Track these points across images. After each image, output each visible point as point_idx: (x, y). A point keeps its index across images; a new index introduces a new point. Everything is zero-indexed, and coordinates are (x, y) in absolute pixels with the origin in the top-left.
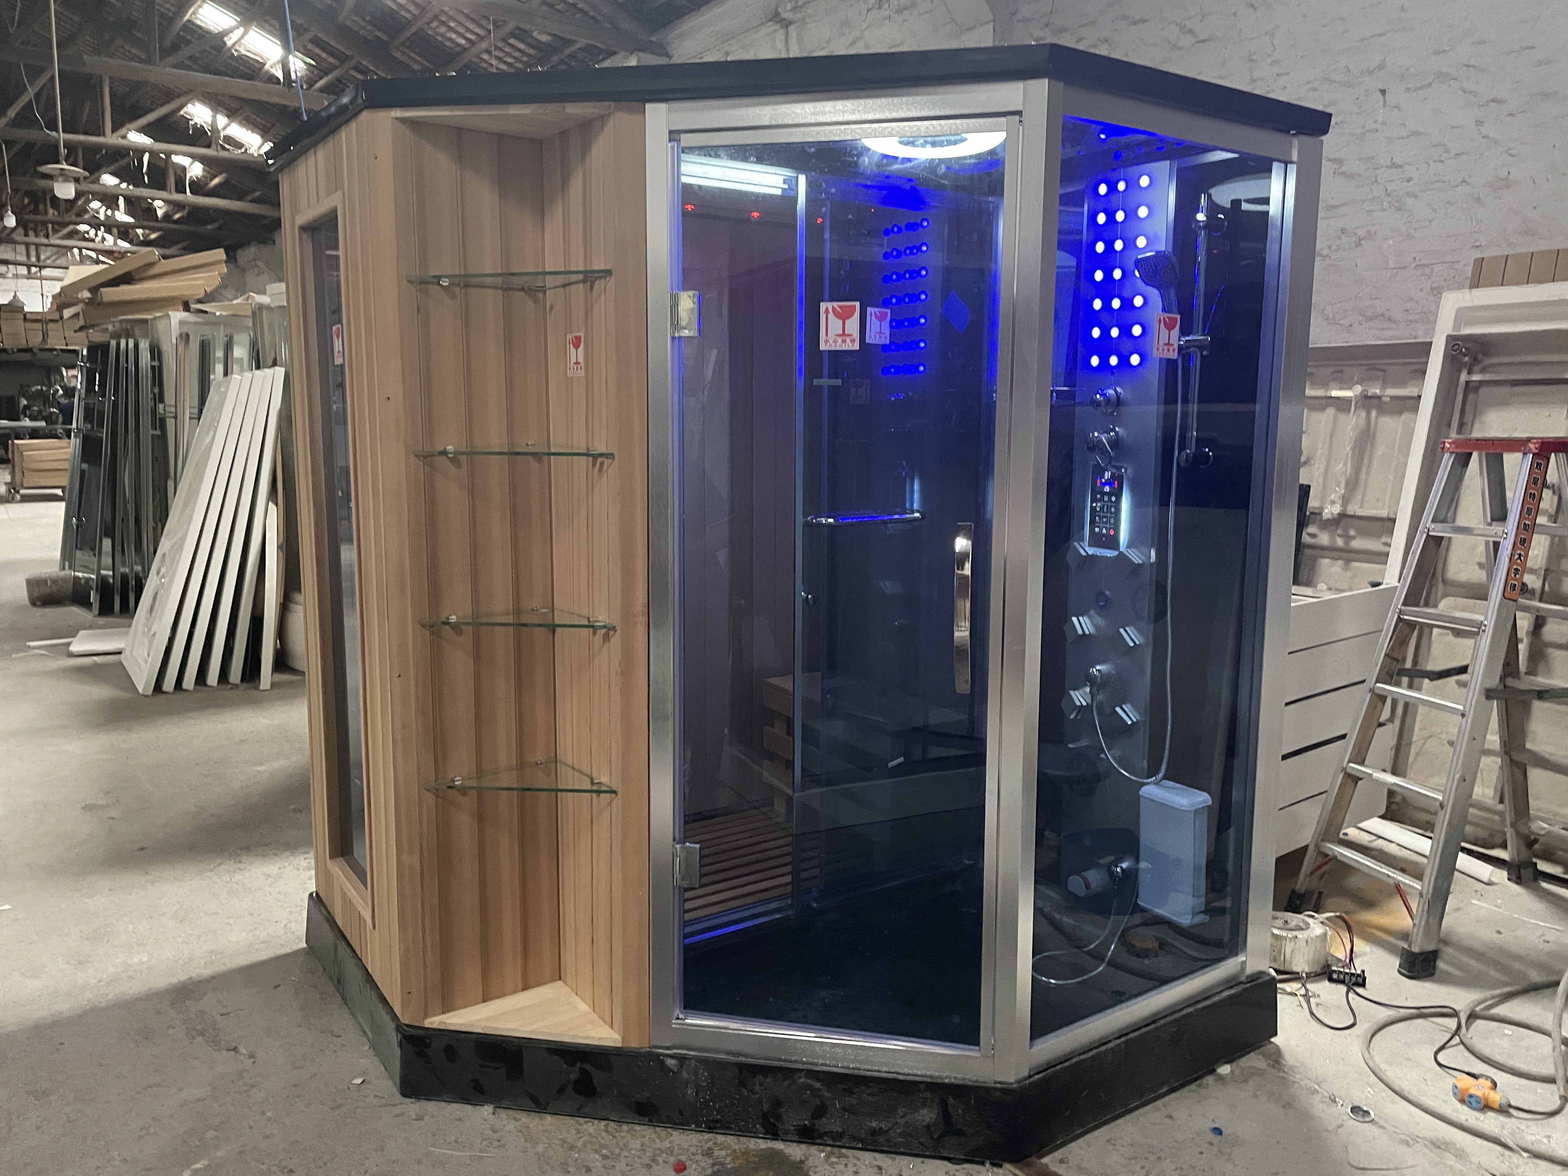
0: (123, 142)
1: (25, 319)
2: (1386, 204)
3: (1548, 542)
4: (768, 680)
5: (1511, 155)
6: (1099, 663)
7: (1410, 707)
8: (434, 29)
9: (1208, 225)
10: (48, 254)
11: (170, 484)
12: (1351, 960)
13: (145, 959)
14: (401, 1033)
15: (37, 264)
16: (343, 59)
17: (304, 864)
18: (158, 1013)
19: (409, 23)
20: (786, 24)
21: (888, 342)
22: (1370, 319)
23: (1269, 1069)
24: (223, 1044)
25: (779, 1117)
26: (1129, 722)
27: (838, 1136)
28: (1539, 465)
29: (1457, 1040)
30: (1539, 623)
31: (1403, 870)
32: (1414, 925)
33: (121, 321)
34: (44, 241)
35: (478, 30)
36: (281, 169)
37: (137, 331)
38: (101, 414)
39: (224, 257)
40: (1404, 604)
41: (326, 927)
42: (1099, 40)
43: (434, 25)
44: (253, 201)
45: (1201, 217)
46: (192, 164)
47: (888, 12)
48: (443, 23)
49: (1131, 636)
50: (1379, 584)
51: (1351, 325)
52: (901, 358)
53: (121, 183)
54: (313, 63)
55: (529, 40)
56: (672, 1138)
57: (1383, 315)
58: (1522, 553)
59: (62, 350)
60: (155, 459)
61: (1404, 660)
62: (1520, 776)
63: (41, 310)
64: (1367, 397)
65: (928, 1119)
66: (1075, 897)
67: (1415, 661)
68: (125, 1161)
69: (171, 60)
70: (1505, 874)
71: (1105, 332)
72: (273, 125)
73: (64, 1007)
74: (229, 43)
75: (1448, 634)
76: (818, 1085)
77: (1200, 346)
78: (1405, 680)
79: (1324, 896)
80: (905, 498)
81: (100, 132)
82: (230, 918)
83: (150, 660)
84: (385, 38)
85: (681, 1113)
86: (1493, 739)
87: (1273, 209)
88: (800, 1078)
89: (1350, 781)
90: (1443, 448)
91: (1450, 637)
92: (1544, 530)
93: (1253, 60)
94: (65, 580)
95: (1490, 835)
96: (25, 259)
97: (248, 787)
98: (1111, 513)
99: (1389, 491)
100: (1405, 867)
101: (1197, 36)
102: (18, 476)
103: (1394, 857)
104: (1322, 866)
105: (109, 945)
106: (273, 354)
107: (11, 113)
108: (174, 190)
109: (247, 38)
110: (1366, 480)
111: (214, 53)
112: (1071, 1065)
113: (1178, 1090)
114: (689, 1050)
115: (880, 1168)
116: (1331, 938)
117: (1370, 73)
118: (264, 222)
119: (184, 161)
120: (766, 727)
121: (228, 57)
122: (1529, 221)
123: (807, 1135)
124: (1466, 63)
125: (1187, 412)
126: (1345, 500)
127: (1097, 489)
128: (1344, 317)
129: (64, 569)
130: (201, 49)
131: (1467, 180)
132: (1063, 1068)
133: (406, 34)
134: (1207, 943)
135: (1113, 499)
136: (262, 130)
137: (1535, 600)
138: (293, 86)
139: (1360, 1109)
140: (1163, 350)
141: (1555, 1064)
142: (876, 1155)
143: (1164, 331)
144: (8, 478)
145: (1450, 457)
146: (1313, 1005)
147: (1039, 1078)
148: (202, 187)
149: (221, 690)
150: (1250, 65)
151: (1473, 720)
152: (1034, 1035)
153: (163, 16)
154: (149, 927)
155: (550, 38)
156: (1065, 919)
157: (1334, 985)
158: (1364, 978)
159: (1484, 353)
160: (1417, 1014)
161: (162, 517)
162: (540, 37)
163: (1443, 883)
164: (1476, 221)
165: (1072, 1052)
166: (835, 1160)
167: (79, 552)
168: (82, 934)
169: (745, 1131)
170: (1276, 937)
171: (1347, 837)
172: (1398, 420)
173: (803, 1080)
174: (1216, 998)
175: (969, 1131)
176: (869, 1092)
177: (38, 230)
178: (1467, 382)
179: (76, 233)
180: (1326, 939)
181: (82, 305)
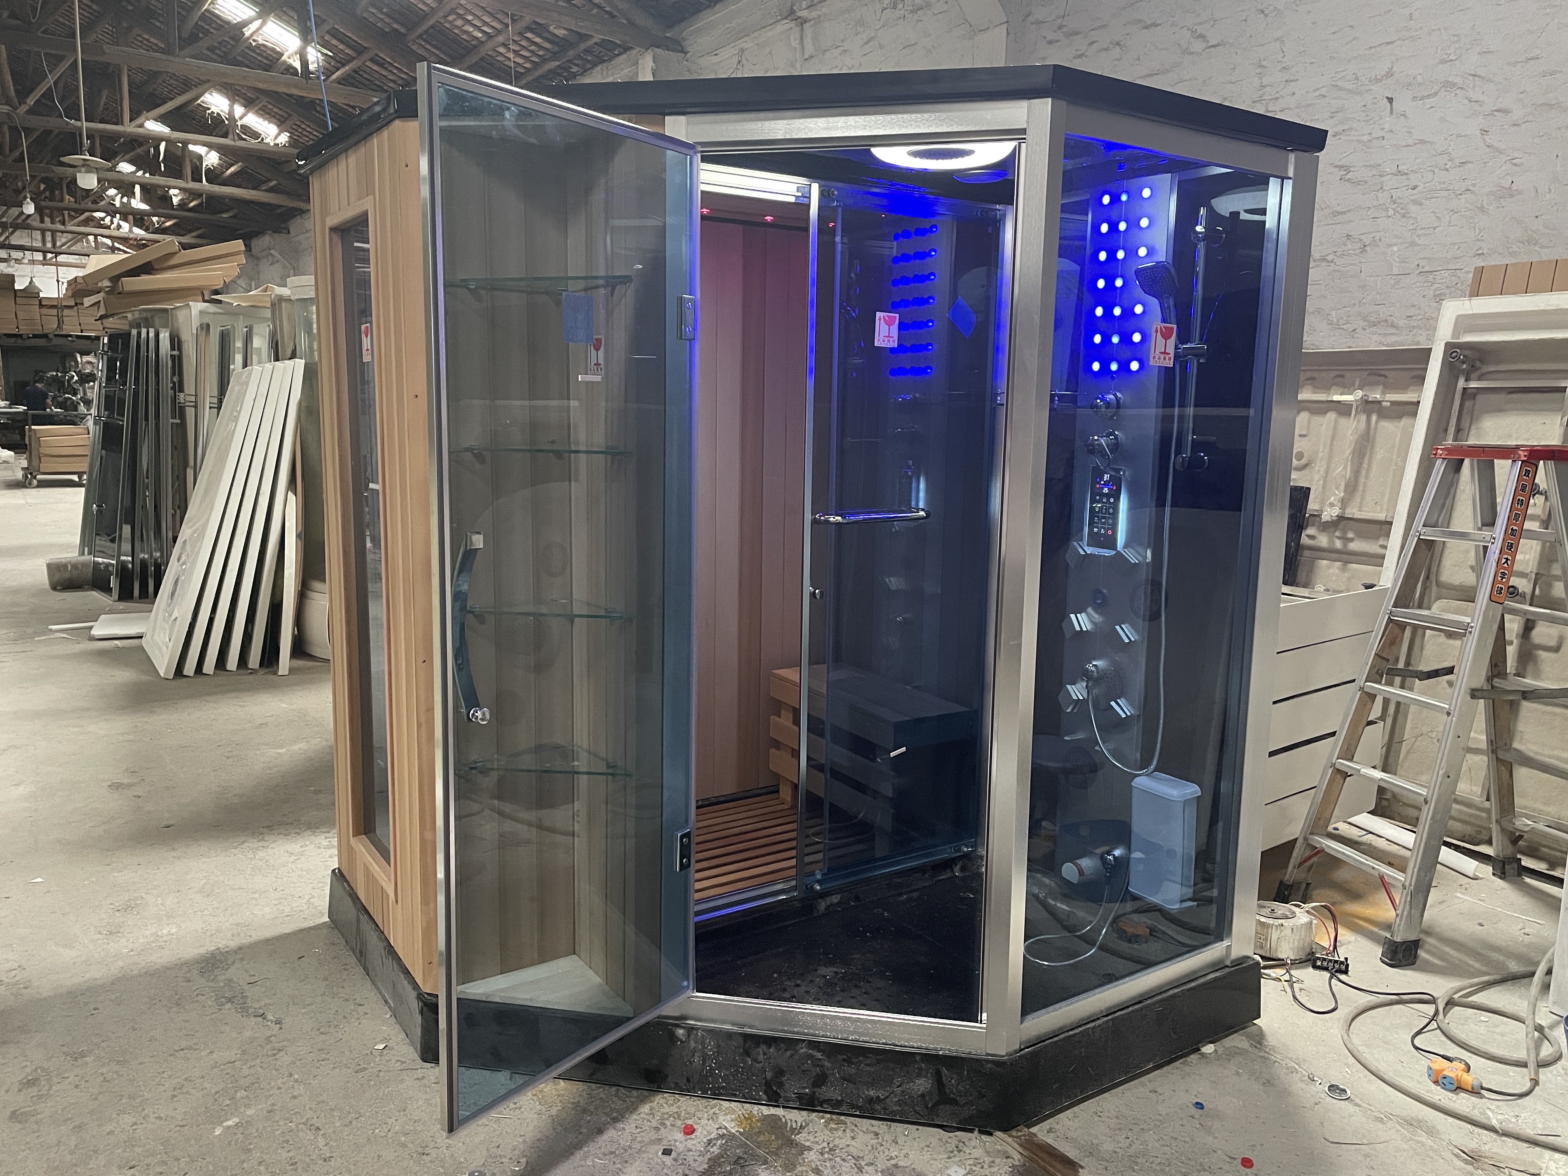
0: (140, 130)
1: (41, 306)
2: (1391, 212)
3: (1539, 548)
4: (776, 671)
5: (1515, 165)
6: (1095, 659)
7: (1402, 707)
8: (450, 22)
9: (1206, 237)
10: (64, 240)
11: (190, 473)
12: (1335, 947)
13: (174, 931)
14: (422, 1001)
15: (53, 250)
16: (360, 51)
17: (325, 843)
18: (189, 981)
19: (425, 16)
20: (802, 22)
21: (896, 346)
22: (1374, 324)
23: (1250, 1049)
24: (251, 1010)
25: (781, 1085)
26: (1124, 716)
27: (839, 1104)
28: (1528, 472)
29: (1433, 1025)
30: (1529, 626)
31: (1390, 864)
32: (1397, 915)
33: (144, 310)
34: (62, 228)
35: (494, 24)
36: (312, 171)
37: (157, 321)
38: (122, 402)
39: (243, 248)
40: (1395, 606)
41: (348, 902)
42: (1111, 43)
43: (450, 18)
44: (270, 190)
45: (1199, 229)
46: (207, 153)
47: (902, 12)
48: (460, 16)
49: (1126, 633)
50: (1371, 586)
51: (1354, 330)
52: (907, 361)
53: (136, 171)
54: (331, 54)
55: (546, 35)
56: (679, 1103)
57: (1386, 321)
58: (1510, 558)
59: (77, 336)
60: (175, 448)
61: (1397, 660)
62: (1506, 775)
63: (57, 296)
64: (1367, 402)
65: (922, 1089)
66: (1067, 882)
67: (1408, 663)
68: (160, 1118)
69: (188, 50)
70: (1490, 869)
71: (1106, 339)
72: (290, 115)
73: (97, 973)
74: (247, 34)
75: (1440, 636)
76: (819, 1055)
77: (1198, 355)
78: (1398, 680)
79: (1311, 887)
80: (910, 496)
81: (119, 122)
82: (255, 892)
83: (170, 645)
84: (403, 30)
85: (688, 1080)
86: (1479, 736)
87: (1270, 221)
88: (802, 1048)
89: (1338, 776)
90: (1435, 454)
91: (1442, 638)
92: (1532, 535)
93: (1263, 66)
94: (85, 565)
95: (1476, 831)
96: (40, 245)
97: (270, 768)
98: (1109, 514)
99: (1387, 494)
100: (1392, 861)
101: (1208, 41)
102: (35, 462)
103: (1383, 852)
104: (1309, 858)
105: (139, 917)
106: (292, 345)
107: (31, 101)
108: (189, 178)
109: (264, 29)
110: (1365, 483)
111: (232, 42)
112: (1060, 1040)
113: (1163, 1066)
114: (696, 1020)
115: (877, 1134)
116: (1316, 928)
117: (1377, 80)
118: (279, 211)
119: (201, 150)
120: (772, 717)
121: (248, 48)
122: (1532, 231)
123: (808, 1103)
124: (1473, 72)
125: (1184, 416)
126: (1344, 503)
127: (1097, 491)
128: (1348, 323)
129: (83, 554)
130: (220, 40)
131: (1471, 188)
132: (1052, 1043)
133: (425, 27)
134: (1194, 929)
135: (1112, 500)
136: (279, 120)
137: (1525, 604)
138: (310, 78)
139: (1337, 1087)
140: (1159, 358)
141: (1528, 1049)
142: (874, 1122)
143: (1160, 340)
144: (25, 464)
145: (1442, 463)
146: (1296, 990)
147: (1029, 1052)
148: (218, 176)
149: (239, 675)
150: (1259, 71)
151: (1458, 719)
152: (1026, 1010)
153: (182, 6)
154: (177, 900)
155: (566, 32)
156: (1059, 905)
157: (1318, 972)
158: (1347, 965)
159: (1480, 361)
160: (1396, 1000)
161: (182, 506)
162: (556, 32)
163: (1426, 876)
164: (1479, 229)
165: (1061, 1028)
166: (834, 1126)
167: (98, 537)
168: (112, 906)
169: (749, 1099)
170: (1262, 924)
171: (1337, 832)
172: (1398, 424)
173: (804, 1050)
174: (1201, 981)
175: (962, 1100)
176: (867, 1062)
177: (55, 215)
178: (1464, 389)
179: (92, 220)
180: (1311, 927)
181: (102, 294)
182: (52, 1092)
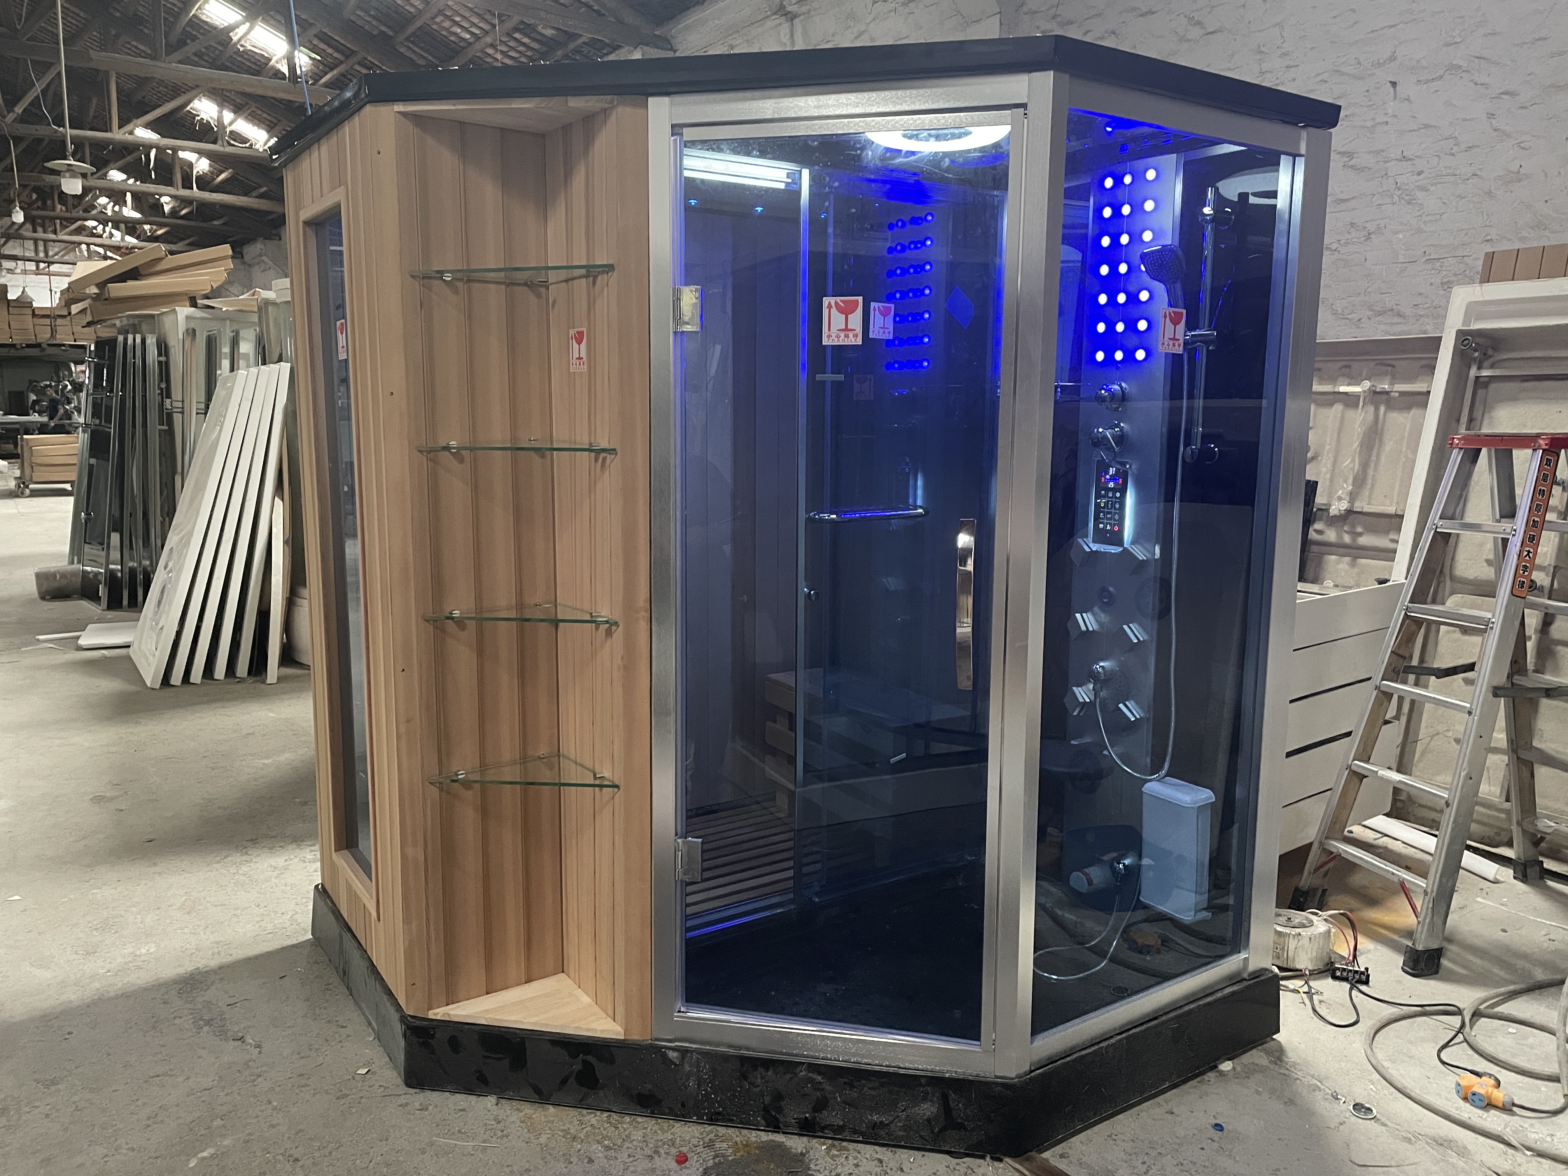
0: (129, 138)
1: (34, 315)
2: (1396, 199)
3: (1557, 539)
4: (771, 676)
5: (1524, 148)
6: (1103, 660)
7: (1417, 705)
8: (438, 24)
9: (1215, 219)
10: (56, 250)
11: (178, 479)
12: (1355, 957)
13: (152, 950)
14: (405, 1023)
15: (45, 259)
16: (349, 54)
17: (310, 856)
18: (166, 1003)
19: (412, 18)
20: (792, 17)
21: (891, 337)
22: (1380, 314)
23: (1271, 1066)
24: (229, 1034)
25: (780, 1110)
26: (1133, 719)
27: (840, 1129)
28: (1549, 461)
29: (1460, 1037)
30: (1547, 621)
31: (1408, 868)
32: (1419, 923)
33: (130, 316)
34: (52, 236)
35: (483, 25)
36: (284, 165)
37: (144, 327)
38: (109, 409)
39: (230, 253)
40: (1411, 601)
41: (332, 918)
42: (1106, 32)
43: (438, 20)
44: (261, 196)
45: (1207, 210)
46: (198, 160)
47: (893, 5)
48: (448, 18)
49: (1135, 632)
50: (1385, 581)
51: (1360, 320)
52: (905, 353)
53: (128, 179)
54: (319, 58)
55: (534, 35)
56: (674, 1130)
57: (1392, 310)
58: (1532, 550)
59: (71, 346)
60: (161, 454)
61: (1411, 658)
62: (1526, 774)
63: (49, 305)
64: (1375, 393)
65: (928, 1113)
66: (1077, 893)
67: (1422, 660)
68: (133, 1149)
69: (177, 56)
70: (1511, 872)
71: (1111, 327)
72: (279, 121)
73: (72, 996)
74: (235, 39)
75: (1455, 631)
76: (819, 1079)
77: (1206, 341)
78: (1412, 678)
79: (1328, 893)
80: (908, 493)
81: (108, 129)
82: (237, 909)
83: (157, 653)
84: (391, 33)
85: (683, 1105)
86: (1500, 737)
87: (1281, 202)
88: (801, 1071)
89: (1355, 779)
90: (1452, 444)
91: (1458, 635)
92: (1553, 526)
93: (1262, 52)
94: (74, 574)
95: (1496, 833)
96: (33, 254)
97: (255, 780)
98: (1115, 509)
99: (1397, 487)
100: (1409, 865)
101: (1205, 28)
102: (27, 471)
103: (1399, 855)
104: (1326, 863)
105: (117, 935)
106: (279, 349)
107: (19, 109)
108: (180, 185)
109: (252, 33)
110: (1374, 475)
111: (220, 48)
112: (1072, 1061)
113: (1179, 1085)
114: (690, 1042)
115: (881, 1161)
116: (1334, 935)
117: (1379, 65)
118: (270, 218)
119: (190, 156)
120: (768, 723)
121: (234, 53)
122: (1541, 215)
123: (808, 1128)
124: (1477, 55)
125: (1193, 407)
126: (1353, 496)
127: (1102, 485)
128: (1352, 312)
129: (73, 563)
130: (206, 44)
131: (1479, 173)
132: (1065, 1063)
133: (411, 29)
134: (1209, 940)
135: (1118, 495)
136: (268, 126)
137: (1543, 598)
138: (298, 82)
139: (1362, 1106)
140: (1168, 345)
141: (1560, 1063)
142: (877, 1148)
143: (1169, 326)
144: (18, 473)
145: (1459, 453)
146: (1316, 1002)
147: (1040, 1074)
148: (209, 183)
149: (228, 684)
150: (1259, 57)
151: (1480, 718)
152: (1036, 1030)
153: (169, 11)
154: (156, 918)
155: (554, 32)
156: (1067, 915)
157: (1337, 983)
158: (1368, 976)
159: (1493, 349)
160: (1421, 1011)
161: (170, 512)
162: (544, 31)
163: (1448, 881)
164: (1487, 215)
165: (1071, 1049)
166: (836, 1153)
167: (87, 546)
168: (90, 925)
169: (746, 1124)
170: (1279, 934)
171: (1351, 835)
172: (1406, 415)
173: (804, 1073)
174: (1219, 995)
175: (970, 1125)
176: (869, 1086)
177: (47, 225)
178: (1477, 377)
179: (84, 230)
180: (1329, 936)
181: (89, 301)
182: (21, 1122)
